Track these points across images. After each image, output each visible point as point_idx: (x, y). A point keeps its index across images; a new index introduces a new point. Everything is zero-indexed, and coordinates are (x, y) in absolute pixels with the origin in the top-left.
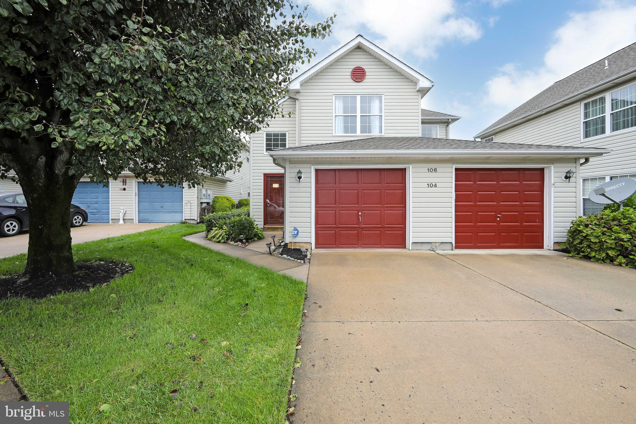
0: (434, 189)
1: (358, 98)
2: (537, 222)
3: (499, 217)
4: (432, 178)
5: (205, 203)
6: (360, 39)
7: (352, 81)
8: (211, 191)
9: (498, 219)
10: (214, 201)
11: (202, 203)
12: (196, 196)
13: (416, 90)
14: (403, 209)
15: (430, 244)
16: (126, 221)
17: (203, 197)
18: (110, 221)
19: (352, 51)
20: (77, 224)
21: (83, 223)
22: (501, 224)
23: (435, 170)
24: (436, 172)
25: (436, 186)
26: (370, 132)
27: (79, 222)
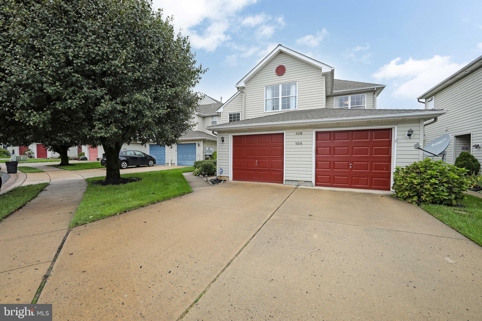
0: (300, 146)
1: (280, 86)
2: (385, 170)
3: (350, 165)
4: (299, 138)
5: (208, 155)
6: (280, 48)
7: (276, 75)
8: (213, 148)
9: (351, 167)
10: (213, 154)
11: (206, 155)
12: (202, 151)
13: (321, 75)
14: (282, 159)
15: (297, 182)
16: (172, 164)
17: (206, 152)
18: (166, 164)
19: (276, 56)
20: (151, 165)
21: (153, 165)
22: (353, 170)
23: (301, 133)
24: (301, 135)
25: (301, 144)
26: (289, 108)
27: (152, 164)
